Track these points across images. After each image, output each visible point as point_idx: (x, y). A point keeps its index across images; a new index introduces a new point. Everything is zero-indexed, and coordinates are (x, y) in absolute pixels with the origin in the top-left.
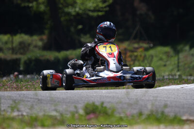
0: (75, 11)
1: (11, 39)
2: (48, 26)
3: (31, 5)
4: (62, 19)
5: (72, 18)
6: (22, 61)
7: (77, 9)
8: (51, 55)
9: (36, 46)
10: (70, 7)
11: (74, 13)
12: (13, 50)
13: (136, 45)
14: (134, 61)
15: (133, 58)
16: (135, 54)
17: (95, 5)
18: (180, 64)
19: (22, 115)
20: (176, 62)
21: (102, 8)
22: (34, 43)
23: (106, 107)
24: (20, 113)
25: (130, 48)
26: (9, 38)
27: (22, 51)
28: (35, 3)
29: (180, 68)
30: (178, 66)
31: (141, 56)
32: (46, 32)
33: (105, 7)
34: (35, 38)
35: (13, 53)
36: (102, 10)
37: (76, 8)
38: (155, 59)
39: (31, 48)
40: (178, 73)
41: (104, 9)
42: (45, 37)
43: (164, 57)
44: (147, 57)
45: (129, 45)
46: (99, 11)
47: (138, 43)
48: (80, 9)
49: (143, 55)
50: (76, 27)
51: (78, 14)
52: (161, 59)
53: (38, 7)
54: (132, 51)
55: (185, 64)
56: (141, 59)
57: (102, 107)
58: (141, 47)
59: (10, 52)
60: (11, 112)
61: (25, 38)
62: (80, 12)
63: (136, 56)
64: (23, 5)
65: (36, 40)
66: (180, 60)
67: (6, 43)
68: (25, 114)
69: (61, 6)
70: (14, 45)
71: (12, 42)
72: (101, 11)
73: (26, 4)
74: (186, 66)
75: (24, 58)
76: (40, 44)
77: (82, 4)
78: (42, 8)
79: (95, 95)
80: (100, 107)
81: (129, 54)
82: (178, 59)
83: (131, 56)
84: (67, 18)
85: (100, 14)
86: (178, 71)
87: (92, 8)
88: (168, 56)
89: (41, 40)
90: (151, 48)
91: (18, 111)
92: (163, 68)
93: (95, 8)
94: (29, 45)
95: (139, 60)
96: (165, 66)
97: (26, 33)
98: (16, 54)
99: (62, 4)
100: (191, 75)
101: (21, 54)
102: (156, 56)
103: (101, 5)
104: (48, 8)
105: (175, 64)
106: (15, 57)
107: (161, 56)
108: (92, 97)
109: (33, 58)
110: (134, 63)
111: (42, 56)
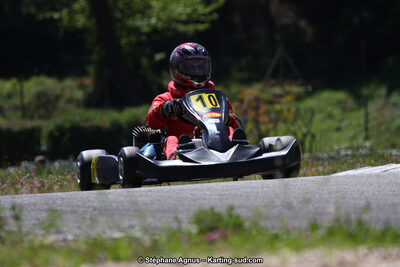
0: (149, 25)
1: (18, 88)
2: (94, 57)
3: (56, 16)
4: (124, 41)
5: (143, 38)
6: (45, 132)
7: (153, 21)
8: (104, 118)
9: (70, 101)
10: (138, 16)
11: (145, 29)
12: (25, 111)
13: (277, 90)
14: (276, 121)
15: (273, 116)
16: (278, 107)
17: (189, 10)
18: (371, 124)
19: (65, 240)
20: (362, 121)
21: (204, 15)
22: (68, 94)
23: (238, 217)
24: (61, 237)
25: (266, 96)
26: (14, 85)
27: (42, 111)
28: (65, 12)
29: (370, 133)
30: (366, 129)
31: (289, 110)
32: (91, 69)
33: (211, 13)
34: (69, 83)
35: (24, 117)
36: (203, 18)
37: (150, 17)
38: (318, 117)
39: (62, 103)
40: (368, 144)
41: (209, 18)
42: (88, 81)
43: (336, 112)
44: (303, 112)
45: (262, 91)
46: (198, 22)
47: (281, 84)
48: (159, 19)
49: (293, 109)
50: (151, 57)
51: (155, 31)
52: (330, 116)
53: (71, 19)
54: (271, 103)
55: (380, 125)
56: (291, 117)
57: (231, 216)
58: (288, 93)
59: (19, 113)
60: (44, 236)
61: (48, 83)
62: (160, 25)
63: (280, 112)
64: (41, 16)
65: (72, 88)
66: (370, 117)
67: (9, 96)
68: (70, 237)
69: (118, 15)
70: (26, 100)
71: (22, 94)
72: (203, 22)
73: (48, 15)
74: (383, 128)
75: (47, 126)
76: (79, 95)
77: (164, 9)
78: (81, 21)
79: (207, 193)
80: (226, 218)
81: (263, 108)
82: (367, 115)
83: (268, 113)
84: (133, 38)
85: (201, 27)
86: (367, 138)
87: (184, 17)
88: (345, 110)
89: (82, 87)
90: (309, 94)
91: (59, 232)
92: (335, 135)
93: (189, 15)
94: (58, 98)
95: (285, 121)
96: (339, 129)
97: (50, 74)
98: (32, 117)
99: (122, 11)
100: (394, 146)
101: (41, 117)
102: (321, 111)
103: (202, 9)
104: (93, 21)
105: (358, 125)
106: (29, 124)
107: (329, 109)
108: (204, 199)
109: (67, 125)
110: (275, 127)
111: (86, 120)
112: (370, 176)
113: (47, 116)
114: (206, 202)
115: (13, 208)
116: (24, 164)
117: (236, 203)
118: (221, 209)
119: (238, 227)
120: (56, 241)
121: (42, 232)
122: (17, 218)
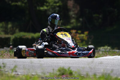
16: (82, 35)
19: (18, 74)
23: (71, 70)
35: (6, 34)
68: (19, 74)
75: (12, 37)
80: (67, 70)
111: (24, 36)
114: (61, 65)
119: (71, 74)
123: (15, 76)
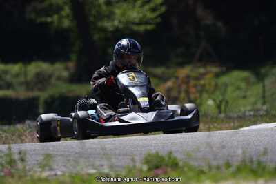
0: (113, 26)
1: (23, 70)
2: (76, 48)
3: (49, 20)
4: (95, 37)
5: (109, 35)
6: (42, 100)
7: (116, 23)
8: (82, 90)
9: (59, 78)
10: (106, 20)
11: (111, 29)
12: (28, 85)
13: (202, 70)
14: (201, 92)
15: (199, 88)
16: (202, 82)
17: (141, 15)
18: (267, 94)
19: (56, 175)
20: (260, 91)
21: (151, 19)
22: (57, 74)
23: (175, 159)
24: (53, 173)
25: (194, 74)
26: (21, 68)
27: (40, 86)
28: (55, 17)
29: (266, 100)
30: (264, 97)
31: (210, 85)
32: (74, 57)
33: (156, 18)
34: (58, 66)
35: (27, 89)
36: (151, 21)
37: (114, 21)
38: (230, 89)
39: (53, 80)
40: (265, 107)
41: (155, 21)
42: (71, 65)
43: (243, 85)
44: (220, 86)
45: (192, 71)
46: (147, 23)
47: (204, 66)
48: (120, 22)
49: (213, 83)
51: (117, 30)
52: (239, 88)
53: (60, 22)
54: (197, 79)
55: (273, 94)
57: (170, 158)
58: (209, 72)
59: (24, 87)
60: (41, 172)
61: (44, 67)
62: (121, 26)
63: (204, 86)
64: (38, 20)
65: (60, 70)
66: (266, 88)
67: (17, 75)
68: (59, 173)
69: (92, 19)
70: (29, 78)
71: (26, 74)
72: (150, 24)
73: (43, 19)
74: (275, 97)
75: (43, 96)
76: (66, 74)
77: (123, 14)
78: (66, 23)
79: (154, 142)
80: (166, 159)
81: (192, 83)
82: (264, 87)
83: (195, 86)
84: (102, 35)
85: (149, 27)
86: (264, 103)
87: (137, 21)
88: (248, 84)
89: (67, 68)
90: (223, 73)
91: (51, 169)
93: (141, 19)
94: (50, 76)
95: (207, 92)
96: (244, 97)
97: (45, 60)
98: (32, 90)
101: (40, 90)
102: (232, 84)
103: (149, 15)
104: (75, 23)
105: (258, 94)
106: (31, 94)
107: (238, 83)
108: (151, 146)
109: (57, 95)
110: (201, 96)
111: (70, 92)
112: (267, 129)
113: (43, 89)
114: (152, 148)
115: (20, 153)
116: (28, 122)
117: (173, 149)
118: (164, 153)
119: (175, 165)
120: (49, 176)
121: (40, 169)
122: (22, 160)
123: (50, 178)
